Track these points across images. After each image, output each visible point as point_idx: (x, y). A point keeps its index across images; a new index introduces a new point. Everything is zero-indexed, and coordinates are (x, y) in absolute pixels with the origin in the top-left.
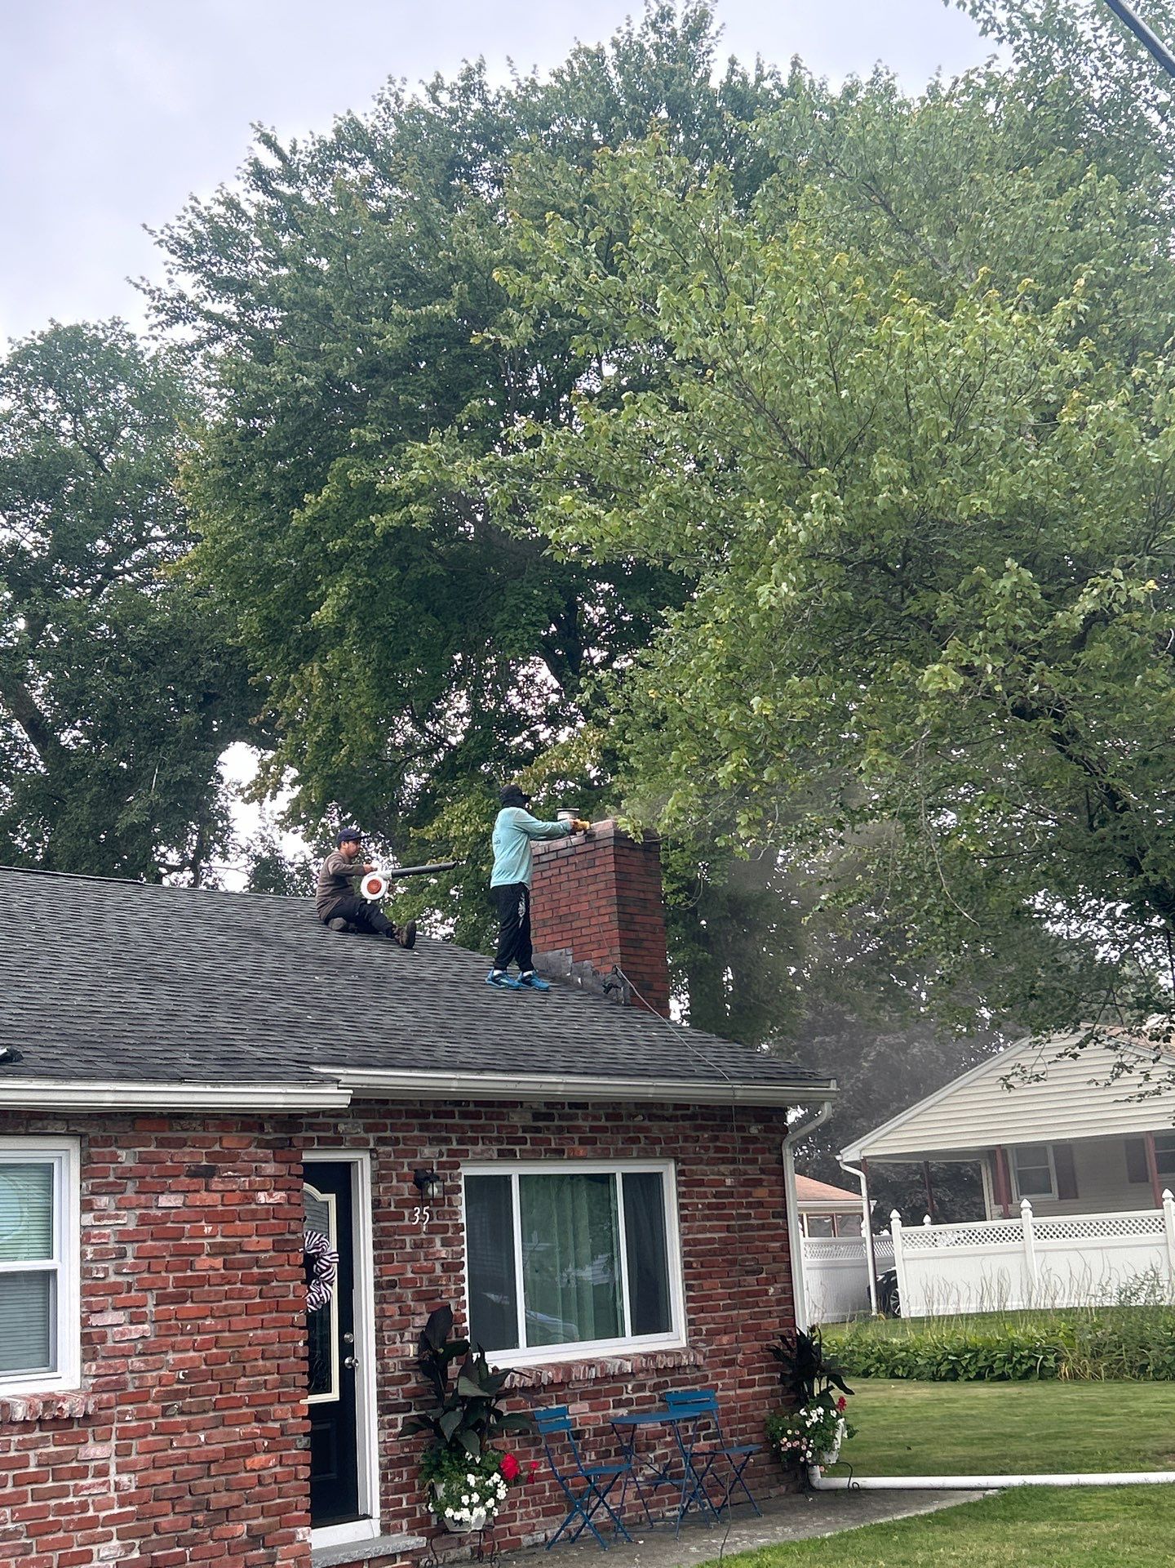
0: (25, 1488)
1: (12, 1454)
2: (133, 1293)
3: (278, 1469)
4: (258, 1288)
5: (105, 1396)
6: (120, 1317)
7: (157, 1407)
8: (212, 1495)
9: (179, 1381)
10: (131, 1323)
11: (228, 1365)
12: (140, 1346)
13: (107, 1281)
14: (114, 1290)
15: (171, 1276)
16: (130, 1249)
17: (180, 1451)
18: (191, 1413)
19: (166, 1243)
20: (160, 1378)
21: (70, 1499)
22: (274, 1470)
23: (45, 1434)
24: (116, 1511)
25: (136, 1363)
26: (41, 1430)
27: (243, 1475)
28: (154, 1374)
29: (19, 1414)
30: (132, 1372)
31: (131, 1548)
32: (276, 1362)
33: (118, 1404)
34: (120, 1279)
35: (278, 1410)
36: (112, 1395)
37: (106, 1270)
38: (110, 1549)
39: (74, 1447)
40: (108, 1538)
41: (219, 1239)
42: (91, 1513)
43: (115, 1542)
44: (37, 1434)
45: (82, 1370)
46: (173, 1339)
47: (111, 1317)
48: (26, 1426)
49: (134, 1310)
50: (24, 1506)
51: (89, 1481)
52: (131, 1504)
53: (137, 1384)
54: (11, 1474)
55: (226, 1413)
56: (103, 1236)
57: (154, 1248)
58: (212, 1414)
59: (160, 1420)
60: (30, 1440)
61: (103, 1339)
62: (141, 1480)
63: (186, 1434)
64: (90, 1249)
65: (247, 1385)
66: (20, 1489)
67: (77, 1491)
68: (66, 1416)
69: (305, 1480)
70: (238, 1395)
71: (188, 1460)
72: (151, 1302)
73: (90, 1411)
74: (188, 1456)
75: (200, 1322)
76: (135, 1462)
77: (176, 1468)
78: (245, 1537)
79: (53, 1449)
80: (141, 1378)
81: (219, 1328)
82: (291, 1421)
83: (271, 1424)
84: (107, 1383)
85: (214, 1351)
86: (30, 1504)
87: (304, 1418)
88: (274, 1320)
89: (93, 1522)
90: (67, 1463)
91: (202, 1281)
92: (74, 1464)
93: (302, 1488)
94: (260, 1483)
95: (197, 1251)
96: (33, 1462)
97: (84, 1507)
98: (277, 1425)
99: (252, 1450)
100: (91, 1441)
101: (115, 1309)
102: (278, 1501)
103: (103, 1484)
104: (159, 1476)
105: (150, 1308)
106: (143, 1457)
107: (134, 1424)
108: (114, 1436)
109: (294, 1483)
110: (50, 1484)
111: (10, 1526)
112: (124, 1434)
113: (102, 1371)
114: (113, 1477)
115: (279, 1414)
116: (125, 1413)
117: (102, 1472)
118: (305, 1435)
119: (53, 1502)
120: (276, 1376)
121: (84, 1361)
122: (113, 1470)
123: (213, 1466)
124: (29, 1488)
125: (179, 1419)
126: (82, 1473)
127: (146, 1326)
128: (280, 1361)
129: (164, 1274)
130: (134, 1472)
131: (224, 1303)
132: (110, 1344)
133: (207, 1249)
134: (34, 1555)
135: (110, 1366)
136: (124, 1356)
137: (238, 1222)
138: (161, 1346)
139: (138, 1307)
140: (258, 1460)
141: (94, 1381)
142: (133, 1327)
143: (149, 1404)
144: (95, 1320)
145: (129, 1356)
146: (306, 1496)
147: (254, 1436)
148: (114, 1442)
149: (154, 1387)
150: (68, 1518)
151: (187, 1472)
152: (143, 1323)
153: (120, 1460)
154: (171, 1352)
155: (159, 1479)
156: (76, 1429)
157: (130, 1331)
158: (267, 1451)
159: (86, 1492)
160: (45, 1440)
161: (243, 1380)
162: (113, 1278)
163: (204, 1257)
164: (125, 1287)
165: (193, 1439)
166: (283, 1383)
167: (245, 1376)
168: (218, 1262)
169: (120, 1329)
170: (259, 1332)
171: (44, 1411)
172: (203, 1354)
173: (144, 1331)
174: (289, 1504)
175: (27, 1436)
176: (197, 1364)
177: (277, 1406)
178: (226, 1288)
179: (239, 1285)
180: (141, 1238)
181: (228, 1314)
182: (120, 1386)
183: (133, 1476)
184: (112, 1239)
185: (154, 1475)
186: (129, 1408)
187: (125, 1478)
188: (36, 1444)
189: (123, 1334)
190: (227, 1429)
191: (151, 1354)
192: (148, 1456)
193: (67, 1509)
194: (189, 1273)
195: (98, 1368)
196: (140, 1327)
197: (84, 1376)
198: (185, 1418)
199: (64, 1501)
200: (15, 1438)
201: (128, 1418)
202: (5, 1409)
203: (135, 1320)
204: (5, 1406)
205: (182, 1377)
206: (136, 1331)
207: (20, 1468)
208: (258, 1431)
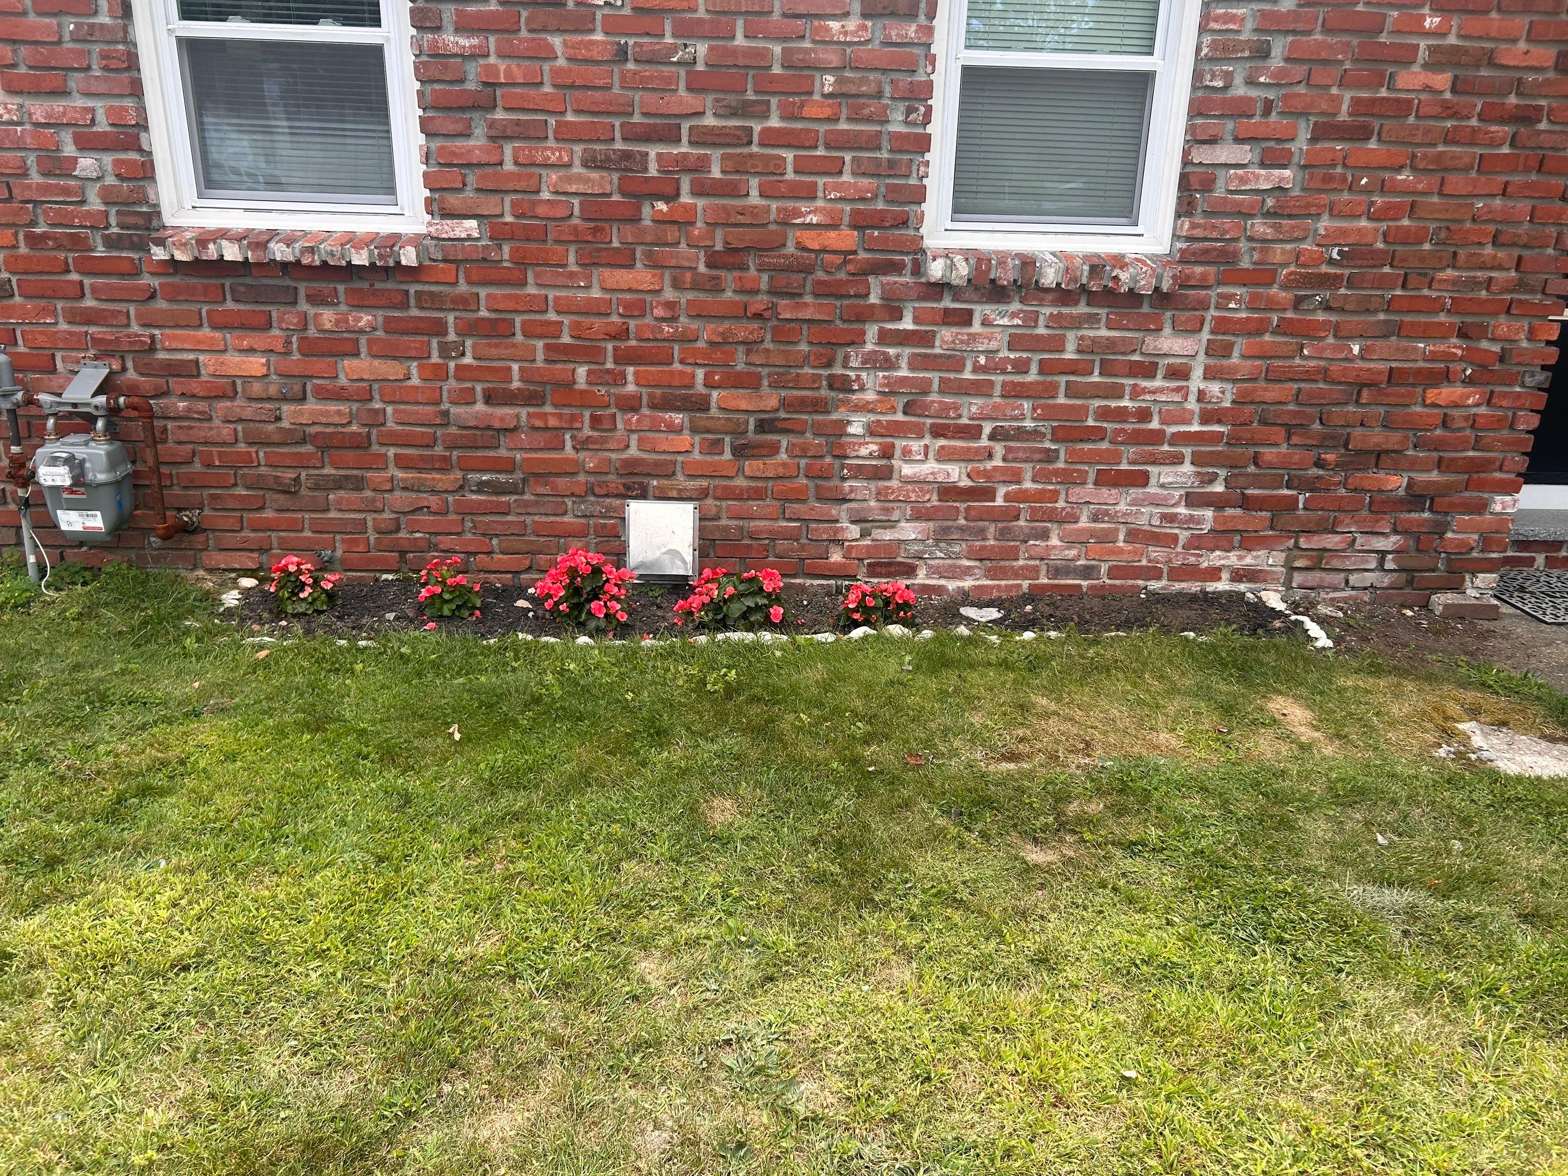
0: (1056, 378)
1: (1041, 331)
2: (1274, 117)
3: (1483, 410)
4: (1508, 129)
5: (1199, 269)
6: (1244, 154)
7: (1284, 296)
8: (1359, 430)
9: (1331, 262)
10: (1263, 165)
11: (1427, 246)
12: (1270, 202)
13: (1231, 93)
14: (1240, 110)
15: (1348, 96)
16: (1279, 46)
17: (1313, 363)
18: (1342, 310)
19: (1346, 38)
20: (1298, 255)
21: (1126, 403)
22: (1474, 410)
23: (1095, 311)
24: (1195, 428)
25: (1260, 227)
26: (1088, 304)
27: (1418, 409)
28: (1288, 247)
29: (1050, 278)
30: (1250, 239)
31: (1212, 479)
32: (1516, 252)
33: (1220, 283)
34: (1254, 93)
35: (1502, 325)
36: (1212, 269)
37: (1228, 76)
38: (1176, 474)
39: (1137, 335)
40: (1177, 460)
41: (1452, 40)
42: (1155, 424)
43: (1187, 468)
44: (1082, 309)
45: (1175, 229)
46: (1334, 197)
47: (1226, 153)
48: (1062, 295)
49: (1272, 144)
50: (1051, 402)
51: (1158, 383)
52: (1219, 422)
53: (1256, 256)
54: (1037, 357)
55: (1408, 318)
56: (1233, 19)
57: (1320, 45)
58: (1382, 316)
59: (1289, 315)
60: (1071, 316)
61: (1208, 184)
62: (1240, 393)
63: (1331, 340)
64: (1207, 39)
65: (1455, 282)
66: (1049, 379)
67: (1136, 393)
68: (1124, 289)
69: (1528, 432)
70: (1434, 294)
71: (1325, 374)
72: (1304, 134)
73: (1165, 287)
74: (1326, 370)
75: (1387, 175)
76: (1235, 369)
77: (1303, 385)
78: (1401, 492)
79: (1104, 333)
80: (1262, 250)
81: (1420, 187)
82: (1525, 344)
83: (1484, 345)
84: (1206, 251)
85: (1406, 222)
86: (1062, 400)
87: (1549, 343)
88: (1530, 186)
89: (1157, 437)
90: (1123, 353)
91: (1402, 108)
92: (1136, 357)
93: (1520, 442)
94: (1444, 424)
95: (1406, 57)
96: (1071, 346)
97: (1144, 415)
98: (1496, 348)
99: (1446, 377)
100: (1167, 330)
101: (1238, 140)
102: (1471, 453)
103: (1178, 390)
104: (1272, 393)
105: (1301, 144)
106: (1249, 362)
107: (1244, 315)
108: (1206, 328)
109: (1505, 433)
110: (1096, 378)
111: (1029, 424)
112: (1221, 326)
113: (1198, 233)
114: (1196, 382)
115: (1503, 330)
116: (1230, 297)
117: (1179, 373)
118: (1544, 368)
119: (1097, 403)
120: (1513, 274)
121: (1178, 215)
122: (1198, 372)
123: (1365, 393)
124: (1063, 379)
125: (1321, 316)
126: (1148, 371)
127: (1287, 173)
128: (1526, 253)
129: (1334, 91)
130: (1234, 381)
131: (1441, 148)
132: (1219, 192)
133: (1423, 55)
134: (1060, 465)
135: (1214, 227)
136: (1240, 213)
137: (1494, 15)
138: (1308, 205)
139: (1279, 140)
140: (1445, 393)
141: (1184, 246)
142: (1263, 172)
143: (1274, 290)
144: (1202, 155)
145: (1251, 216)
146: (1524, 454)
147: (1451, 358)
148: (1205, 335)
149: (1285, 265)
150: (1118, 426)
151: (1321, 394)
152: (1284, 167)
153: (1211, 361)
154: (1326, 216)
155: (1270, 396)
156: (1146, 309)
157: (1257, 177)
158: (1469, 381)
159: (1148, 397)
160: (1092, 320)
161: (1450, 273)
162: (1240, 90)
163: (1416, 68)
164: (1259, 107)
165: (1340, 349)
166: (1521, 286)
167: (1454, 267)
168: (1442, 80)
169: (1240, 172)
170: (1498, 202)
171: (1091, 277)
172: (1384, 226)
173: (1282, 179)
174: (1490, 461)
175: (1065, 310)
176: (1369, 239)
177: (1502, 319)
178: (1449, 124)
179: (1474, 122)
180: (1300, 26)
181: (1442, 167)
182: (1227, 258)
183: (1228, 386)
184: (1250, 25)
185: (1266, 389)
186: (1238, 291)
187: (1214, 388)
188: (1077, 323)
189: (1242, 180)
190: (1404, 343)
191: (1290, 216)
192: (1258, 362)
193: (1120, 415)
194: (1383, 93)
195: (1193, 226)
196: (1276, 172)
197: (1175, 237)
198: (1333, 318)
199: (1113, 404)
200: (1047, 311)
201: (1232, 306)
202: (1030, 268)
203: (1269, 161)
204: (1028, 263)
205: (1335, 256)
206: (1266, 179)
207: (1051, 351)
208: (1459, 352)
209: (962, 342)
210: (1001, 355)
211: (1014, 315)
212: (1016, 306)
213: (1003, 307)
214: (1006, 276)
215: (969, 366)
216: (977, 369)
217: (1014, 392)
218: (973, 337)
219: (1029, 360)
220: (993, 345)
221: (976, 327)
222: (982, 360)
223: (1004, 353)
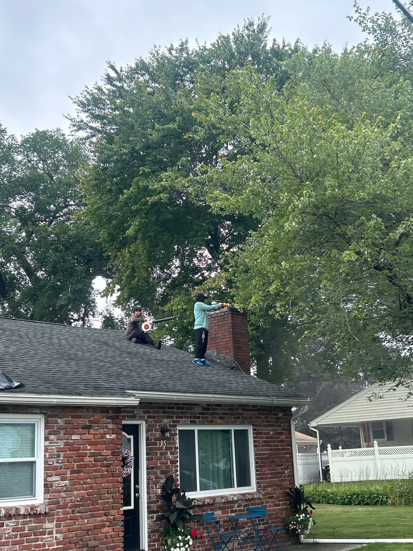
0: (23, 538)
1: (20, 526)
2: (62, 470)
3: (112, 533)
4: (106, 468)
5: (52, 506)
6: (58, 478)
7: (70, 510)
8: (89, 542)
9: (78, 501)
10: (62, 480)
11: (95, 496)
12: (64, 489)
13: (53, 465)
14: (56, 468)
15: (76, 464)
16: (62, 454)
17: (78, 526)
18: (82, 513)
19: (74, 452)
20: (71, 500)
21: (40, 542)
22: (111, 533)
24: (56, 547)
25: (63, 494)
26: (30, 518)
27: (100, 535)
28: (69, 498)
29: (22, 512)
30: (62, 498)
32: (112, 495)
33: (57, 509)
34: (58, 465)
35: (112, 512)
36: (54, 505)
37: (53, 461)
39: (41, 524)
41: (93, 451)
42: (47, 547)
44: (28, 519)
45: (44, 497)
46: (76, 486)
47: (54, 478)
48: (25, 516)
49: (63, 476)
50: (23, 545)
51: (46, 536)
52: (61, 545)
53: (63, 502)
54: (19, 533)
55: (94, 513)
56: (52, 449)
57: (69, 454)
58: (89, 513)
59: (71, 515)
61: (52, 486)
62: (65, 536)
63: (80, 520)
64: (47, 454)
65: (102, 503)
67: (42, 539)
68: (39, 513)
69: (122, 537)
70: (98, 506)
71: (80, 529)
72: (69, 473)
73: (47, 511)
74: (81, 528)
75: (85, 480)
76: (62, 530)
77: (76, 532)
79: (34, 525)
80: (64, 500)
81: (92, 482)
82: (117, 516)
83: (110, 517)
84: (53, 501)
85: (90, 490)
86: (25, 544)
87: (122, 515)
88: (112, 480)
90: (38, 529)
91: (86, 466)
92: (41, 530)
93: (121, 540)
94: (106, 538)
95: (85, 455)
96: (27, 529)
97: (44, 545)
98: (112, 517)
99: (104, 526)
100: (47, 522)
101: (56, 475)
102: (112, 544)
103: (51, 537)
104: (71, 535)
105: (68, 475)
106: (65, 528)
107: (62, 516)
108: (55, 521)
109: (118, 538)
110: (33, 537)
112: (59, 520)
113: (51, 497)
114: (55, 535)
115: (113, 513)
116: (59, 512)
117: (51, 533)
118: (122, 521)
119: (33, 544)
120: (112, 500)
121: (45, 493)
122: (55, 532)
123: (89, 531)
124: (25, 538)
125: (78, 514)
126: (44, 533)
127: (67, 482)
129: (73, 463)
130: (62, 533)
131: (94, 474)
132: (54, 487)
133: (88, 454)
135: (54, 496)
136: (58, 492)
137: (99, 445)
138: (72, 489)
140: (105, 529)
141: (48, 501)
142: (62, 482)
143: (67, 509)
144: (49, 479)
145: (61, 492)
146: (122, 543)
147: (103, 521)
149: (69, 503)
150: (38, 549)
151: (80, 533)
152: (66, 480)
153: (57, 529)
154: (75, 491)
155: (70, 536)
156: (42, 517)
157: (61, 483)
158: (109, 526)
159: (45, 540)
160: (31, 521)
161: (101, 501)
162: (55, 464)
163: (87, 457)
164: (60, 467)
165: (82, 522)
166: (114, 502)
167: (101, 500)
168: (92, 459)
169: (58, 482)
170: (106, 484)
171: (31, 511)
172: (86, 492)
173: (66, 483)
174: (115, 546)
175: (25, 520)
176: (84, 495)
177: (112, 511)
178: (95, 468)
179: (99, 467)
180: (65, 450)
181: (95, 478)
182: (57, 503)
183: (61, 535)
184: (55, 450)
185: (69, 534)
186: (60, 510)
187: (59, 535)
188: (27, 523)
189: (59, 484)
190: (95, 518)
191: (68, 491)
192: (67, 527)
193: (38, 546)
194: (82, 463)
195: (50, 496)
196: (65, 482)
197: (45, 499)
198: (80, 514)
199: (37, 543)
200: (21, 521)
201: (60, 514)
202: (17, 510)
203: (63, 479)
204: (17, 509)
205: (79, 500)
206: (63, 483)
207: (22, 531)
208: (106, 519)
209: (2, 531)
210: (11, 534)
211: (13, 523)
212: (13, 520)
213: (10, 521)
214: (13, 512)
215: (4, 538)
216: (6, 538)
217: (14, 543)
218: (5, 530)
219: (17, 534)
220: (10, 531)
221: (5, 527)
222: (7, 535)
223: (12, 533)
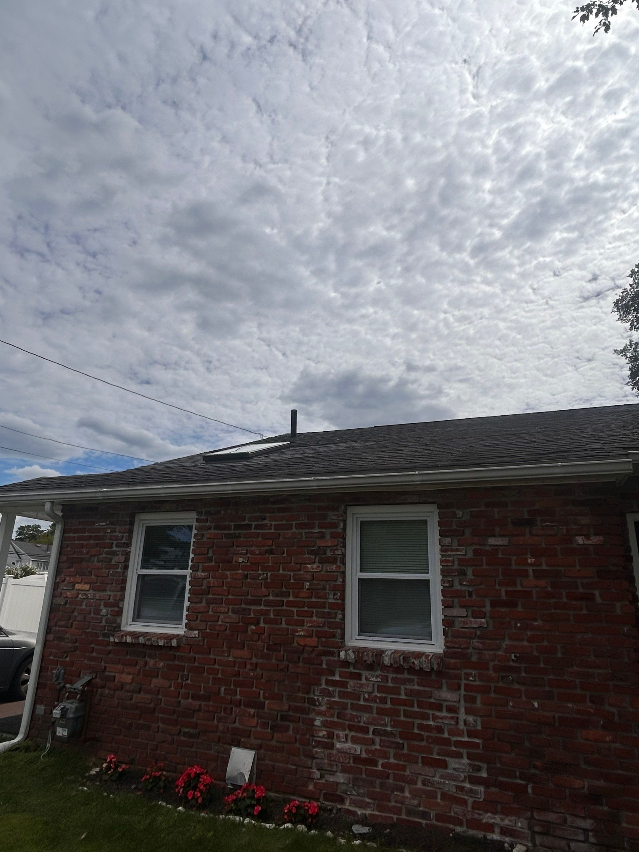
0: (399, 707)
1: (390, 684)
2: (474, 598)
4: (584, 604)
5: (453, 661)
6: (464, 612)
7: (495, 675)
8: (549, 750)
9: (512, 661)
10: (472, 617)
12: (478, 633)
13: (454, 588)
14: (459, 595)
15: (503, 589)
16: (469, 571)
18: (526, 684)
19: (497, 567)
20: (497, 657)
21: (431, 723)
23: (412, 677)
24: (466, 739)
25: (477, 643)
26: (407, 674)
28: (491, 653)
29: (387, 661)
30: (473, 648)
31: (480, 769)
33: (464, 668)
34: (462, 588)
36: (459, 661)
37: (451, 582)
38: (460, 764)
39: (430, 689)
40: (459, 756)
41: (544, 568)
42: (446, 735)
43: (465, 761)
44: (405, 676)
46: (507, 631)
47: (457, 612)
48: (394, 669)
49: (475, 608)
50: (397, 718)
51: (444, 714)
52: (477, 737)
53: (478, 656)
54: (389, 696)
56: (449, 561)
57: (487, 570)
58: (546, 688)
59: (499, 684)
60: (401, 678)
61: (451, 624)
62: (484, 723)
63: (524, 699)
66: (396, 707)
67: (435, 718)
68: (418, 668)
71: (523, 717)
72: (488, 605)
73: (435, 668)
74: (523, 715)
75: (529, 622)
76: (479, 710)
77: (514, 721)
79: (416, 687)
80: (480, 654)
84: (455, 653)
85: (545, 643)
86: (402, 718)
89: (447, 742)
90: (426, 698)
91: (529, 594)
92: (432, 700)
95: (524, 574)
96: (403, 693)
97: (440, 730)
99: (590, 724)
100: (445, 688)
101: (462, 607)
103: (452, 718)
105: (488, 608)
106: (486, 707)
107: (478, 683)
108: (462, 689)
110: (416, 709)
111: (389, 729)
112: (468, 688)
114: (462, 715)
116: (469, 675)
117: (453, 710)
119: (418, 721)
122: (462, 710)
124: (402, 708)
125: (515, 686)
126: (439, 707)
127: (484, 621)
129: (497, 587)
130: (480, 716)
132: (457, 628)
133: (531, 573)
134: (405, 751)
135: (456, 643)
136: (466, 637)
137: (561, 556)
138: (497, 635)
139: (478, 607)
140: (592, 733)
142: (473, 620)
143: (490, 672)
144: (449, 612)
145: (472, 638)
148: (462, 692)
149: (492, 661)
150: (428, 734)
151: (525, 727)
152: (482, 618)
153: (468, 705)
154: (507, 640)
155: (499, 726)
156: (433, 677)
157: (471, 622)
158: (604, 728)
159: (440, 721)
160: (410, 681)
162: (458, 587)
163: (530, 578)
164: (467, 594)
165: (528, 704)
168: (545, 583)
169: (463, 619)
171: (404, 662)
172: (535, 645)
173: (482, 623)
175: (399, 676)
176: (529, 651)
178: (552, 600)
179: (564, 600)
180: (476, 564)
181: (555, 619)
182: (465, 656)
183: (478, 719)
184: (457, 563)
185: (497, 722)
186: (473, 672)
187: (471, 719)
188: (404, 682)
189: (465, 623)
190: (560, 703)
191: (489, 639)
192: (490, 707)
193: (428, 728)
194: (519, 588)
195: (450, 642)
196: (479, 620)
197: (446, 646)
198: (522, 687)
199: (425, 723)
200: (391, 676)
201: (471, 679)
203: (475, 615)
204: (378, 654)
205: (513, 658)
206: (475, 622)
207: (395, 694)
209: (357, 687)
210: (374, 694)
211: (377, 677)
212: (379, 673)
213: (372, 673)
215: (362, 698)
216: (365, 700)
217: (381, 712)
218: (362, 685)
219: (386, 698)
220: (371, 690)
221: (364, 681)
222: (366, 696)
223: (376, 694)
